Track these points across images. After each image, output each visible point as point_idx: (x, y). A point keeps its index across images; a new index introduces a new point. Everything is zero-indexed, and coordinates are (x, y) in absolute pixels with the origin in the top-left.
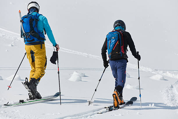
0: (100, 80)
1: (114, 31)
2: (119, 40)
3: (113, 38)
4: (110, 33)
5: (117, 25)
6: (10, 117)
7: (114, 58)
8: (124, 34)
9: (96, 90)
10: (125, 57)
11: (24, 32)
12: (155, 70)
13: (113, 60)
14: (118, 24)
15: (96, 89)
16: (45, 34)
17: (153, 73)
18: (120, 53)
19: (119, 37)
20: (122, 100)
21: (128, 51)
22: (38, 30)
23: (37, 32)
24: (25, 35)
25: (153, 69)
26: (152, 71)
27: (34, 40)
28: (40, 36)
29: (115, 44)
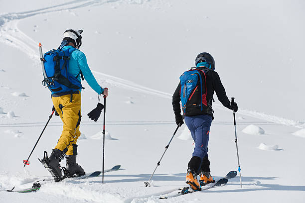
0: (167, 147)
1: (193, 70)
2: (198, 84)
3: (190, 81)
4: (186, 73)
5: (201, 60)
6: (97, 191)
7: (190, 113)
8: (208, 74)
9: (159, 164)
10: (207, 112)
11: (46, 77)
12: (300, 123)
13: (189, 116)
14: (201, 58)
15: (159, 162)
16: (83, 79)
17: (297, 127)
18: (199, 105)
19: (199, 80)
20: (210, 177)
21: (214, 101)
22: (68, 73)
23: (65, 76)
24: (47, 80)
25: (296, 122)
26: (296, 125)
27: (60, 88)
28: (72, 83)
29: (193, 91)
